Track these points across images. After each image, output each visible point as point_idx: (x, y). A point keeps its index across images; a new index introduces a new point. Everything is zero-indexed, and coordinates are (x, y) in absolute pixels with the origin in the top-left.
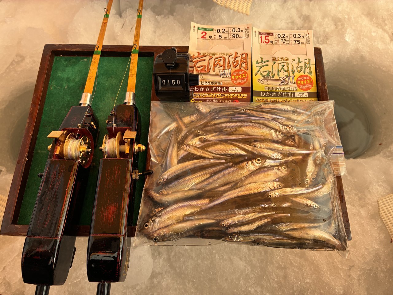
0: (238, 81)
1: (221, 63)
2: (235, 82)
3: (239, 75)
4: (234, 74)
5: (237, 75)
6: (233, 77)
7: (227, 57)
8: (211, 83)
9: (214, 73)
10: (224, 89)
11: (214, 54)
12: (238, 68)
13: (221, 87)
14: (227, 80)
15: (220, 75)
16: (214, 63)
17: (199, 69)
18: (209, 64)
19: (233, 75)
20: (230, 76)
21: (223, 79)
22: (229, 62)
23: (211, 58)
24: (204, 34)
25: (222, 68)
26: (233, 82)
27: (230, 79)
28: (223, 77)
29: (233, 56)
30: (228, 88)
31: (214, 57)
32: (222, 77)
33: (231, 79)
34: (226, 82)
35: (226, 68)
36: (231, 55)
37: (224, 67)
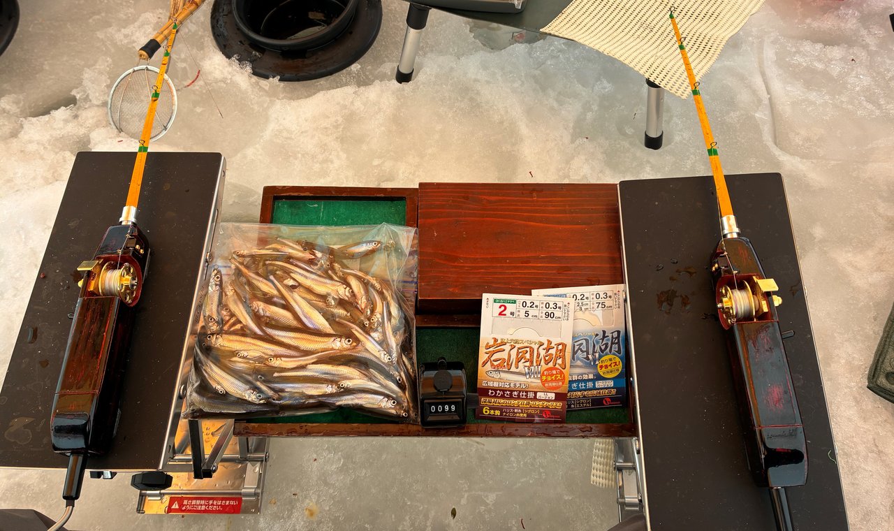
0: (550, 384)
1: (528, 356)
2: (546, 385)
3: (552, 375)
4: (545, 373)
5: (549, 375)
6: (544, 378)
7: (535, 347)
8: (512, 385)
9: (517, 371)
10: (531, 395)
11: (517, 342)
12: (551, 365)
13: (527, 392)
14: (535, 382)
15: (525, 375)
16: (517, 355)
17: (495, 363)
18: (510, 356)
19: (543, 374)
20: (539, 376)
21: (529, 380)
22: (538, 355)
23: (513, 347)
24: (503, 308)
25: (528, 364)
26: (544, 385)
27: (539, 381)
28: (530, 377)
29: (545, 346)
30: (535, 393)
31: (517, 346)
32: (528, 377)
33: (541, 380)
34: (533, 384)
35: (535, 364)
36: (542, 344)
37: (532, 362)
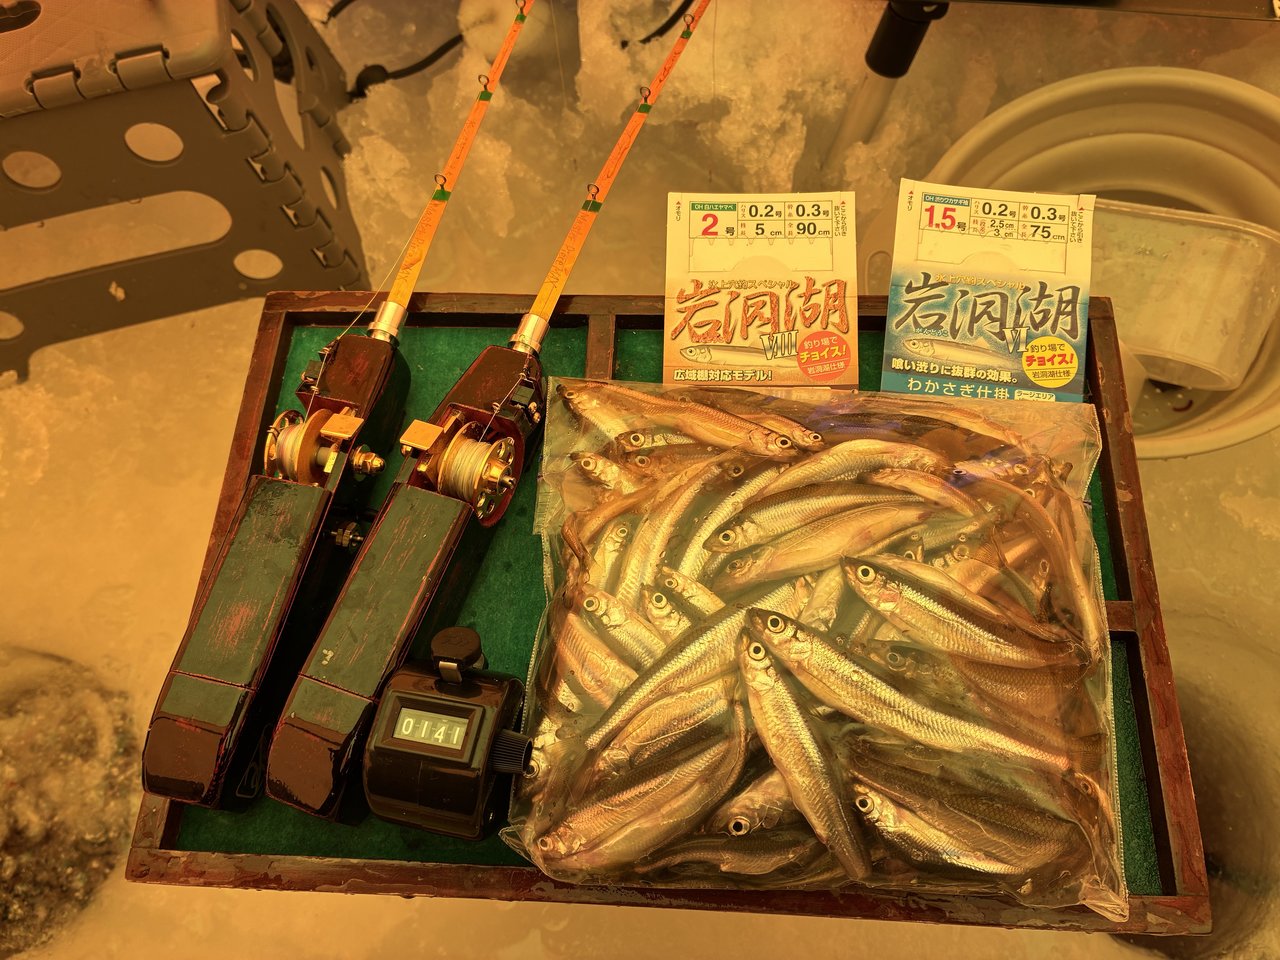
0: (819, 369)
1: (767, 312)
2: (810, 370)
3: (821, 349)
4: (806, 345)
5: (814, 349)
6: (805, 355)
7: (782, 293)
8: (737, 375)
9: (746, 344)
11: (742, 285)
12: (817, 327)
14: (786, 366)
15: (764, 351)
16: (745, 311)
17: (700, 332)
18: (729, 315)
19: (802, 349)
20: (794, 352)
21: (774, 362)
22: (789, 309)
23: (735, 297)
24: (710, 221)
25: (768, 329)
26: (805, 371)
27: (796, 364)
28: (774, 356)
29: (802, 290)
31: (745, 293)
32: (769, 355)
33: (799, 360)
34: (782, 371)
35: (782, 328)
36: (794, 287)
37: (776, 325)
